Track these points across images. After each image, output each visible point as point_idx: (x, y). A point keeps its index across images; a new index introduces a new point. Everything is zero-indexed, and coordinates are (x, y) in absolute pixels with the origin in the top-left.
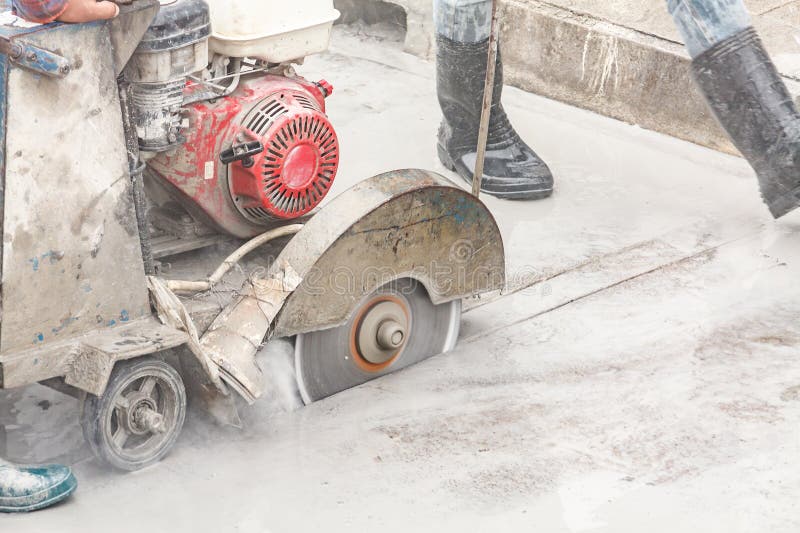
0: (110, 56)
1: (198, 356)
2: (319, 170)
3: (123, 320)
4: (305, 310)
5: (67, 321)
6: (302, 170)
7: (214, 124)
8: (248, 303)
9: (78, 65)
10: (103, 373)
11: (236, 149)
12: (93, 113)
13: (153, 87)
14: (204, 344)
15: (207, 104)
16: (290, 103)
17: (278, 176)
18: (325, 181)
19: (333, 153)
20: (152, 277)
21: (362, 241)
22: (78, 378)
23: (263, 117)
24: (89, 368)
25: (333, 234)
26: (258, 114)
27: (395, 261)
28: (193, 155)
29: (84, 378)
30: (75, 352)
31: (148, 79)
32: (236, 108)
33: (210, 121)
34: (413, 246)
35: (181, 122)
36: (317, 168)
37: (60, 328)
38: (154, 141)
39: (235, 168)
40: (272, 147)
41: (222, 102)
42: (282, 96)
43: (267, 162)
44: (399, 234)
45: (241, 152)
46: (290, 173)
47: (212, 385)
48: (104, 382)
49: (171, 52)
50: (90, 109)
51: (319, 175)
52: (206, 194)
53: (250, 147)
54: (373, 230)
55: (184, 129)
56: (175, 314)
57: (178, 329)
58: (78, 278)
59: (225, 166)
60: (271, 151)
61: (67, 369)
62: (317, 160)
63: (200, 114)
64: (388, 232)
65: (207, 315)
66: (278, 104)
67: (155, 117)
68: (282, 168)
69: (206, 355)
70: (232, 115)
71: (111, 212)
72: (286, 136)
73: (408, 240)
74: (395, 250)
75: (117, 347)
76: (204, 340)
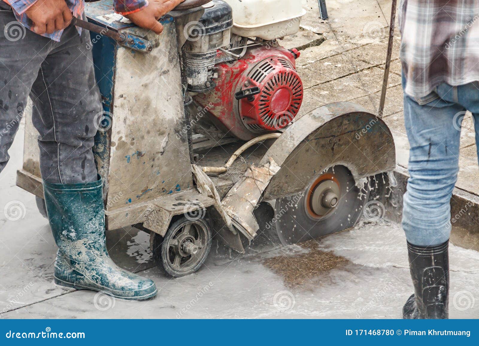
0: (175, 40)
1: (220, 213)
2: (291, 102)
3: (178, 190)
4: (281, 184)
5: (145, 191)
6: (282, 102)
7: (232, 76)
8: (248, 181)
9: (157, 45)
10: (166, 223)
11: (244, 91)
12: (165, 73)
13: (198, 56)
14: (223, 205)
15: (228, 64)
16: (276, 64)
17: (268, 106)
18: (295, 109)
19: (299, 93)
20: (194, 165)
21: (314, 144)
22: (151, 224)
23: (260, 72)
24: (158, 219)
25: (297, 140)
26: (258, 70)
27: (333, 156)
28: (219, 94)
29: (154, 225)
30: (150, 209)
31: (196, 51)
32: (245, 67)
33: (230, 74)
34: (343, 146)
35: (213, 75)
36: (290, 102)
37: (142, 195)
38: (197, 86)
39: (243, 102)
40: (265, 90)
41: (237, 63)
42: (271, 60)
43: (262, 98)
44: (335, 140)
45: (247, 93)
46: (275, 105)
47: (227, 229)
48: (166, 228)
49: (210, 35)
50: (163, 70)
51: (291, 105)
52: (226, 116)
53: (253, 90)
54: (320, 138)
55: (215, 79)
56: (207, 187)
57: (209, 196)
58: (152, 166)
59: (237, 101)
60: (264, 92)
61: (144, 219)
62: (291, 97)
63: (224, 70)
64: (329, 139)
65: (225, 187)
66: (269, 65)
67: (199, 73)
68: (270, 102)
69: (224, 211)
70: (242, 70)
71: (172, 129)
72: (273, 83)
73: (341, 143)
74: (333, 149)
75: (174, 207)
76: (223, 203)
